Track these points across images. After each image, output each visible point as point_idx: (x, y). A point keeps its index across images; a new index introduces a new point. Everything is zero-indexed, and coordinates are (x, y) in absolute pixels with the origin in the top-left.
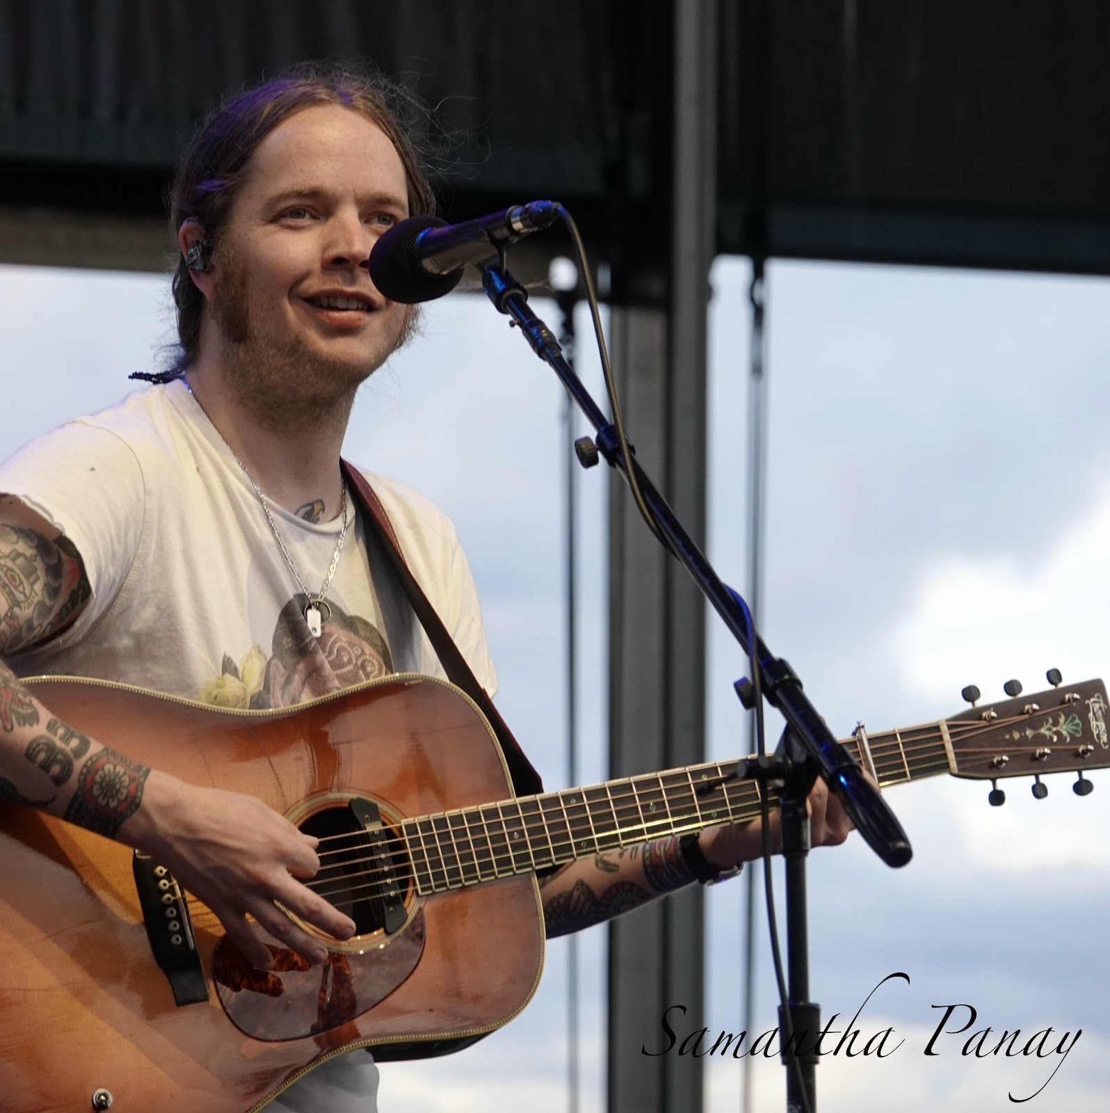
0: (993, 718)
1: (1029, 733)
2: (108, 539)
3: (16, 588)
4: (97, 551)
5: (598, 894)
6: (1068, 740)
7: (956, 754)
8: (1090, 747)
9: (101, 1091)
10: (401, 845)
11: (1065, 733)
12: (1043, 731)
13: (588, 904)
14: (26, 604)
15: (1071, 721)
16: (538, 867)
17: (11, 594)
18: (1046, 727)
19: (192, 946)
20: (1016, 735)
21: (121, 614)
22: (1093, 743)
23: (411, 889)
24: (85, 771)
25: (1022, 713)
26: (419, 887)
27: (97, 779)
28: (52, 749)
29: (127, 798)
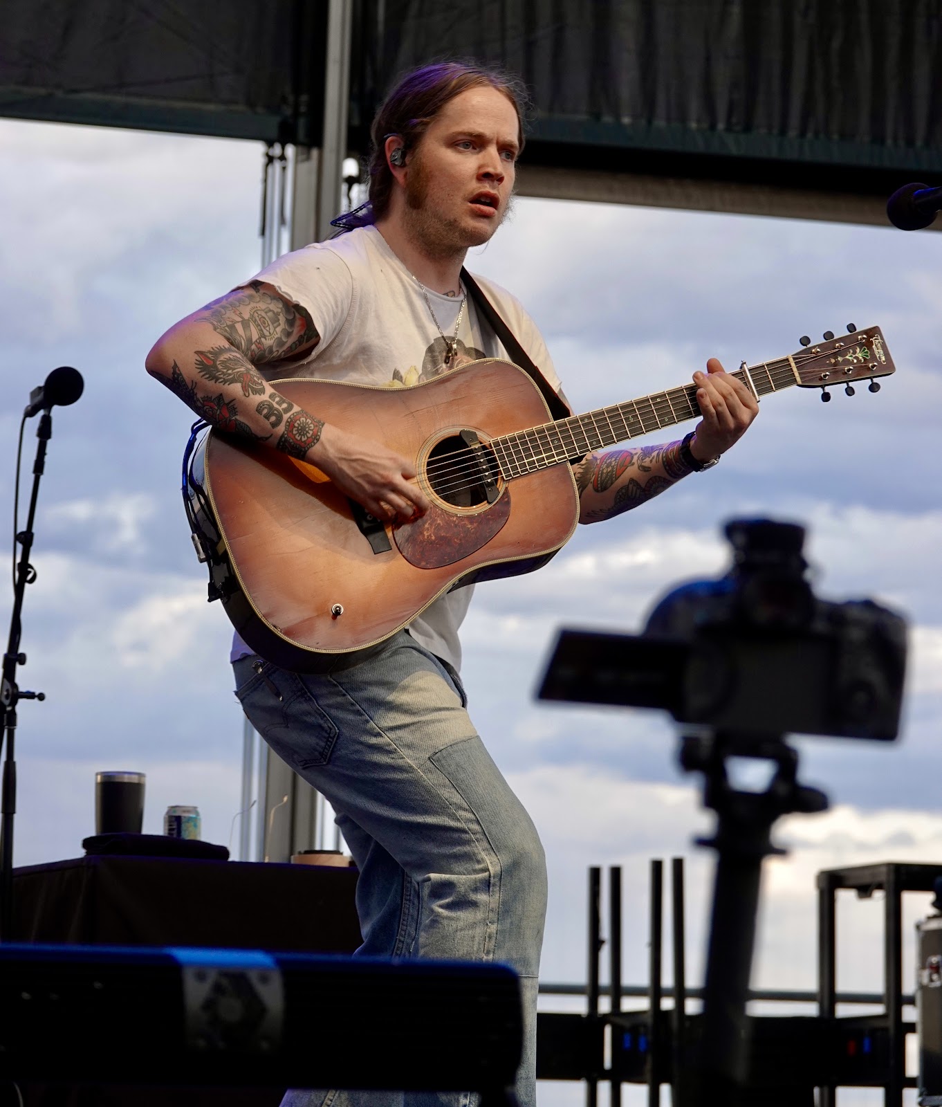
0: (818, 352)
1: (840, 359)
2: (330, 306)
3: (265, 327)
4: (322, 312)
5: (643, 486)
6: (863, 361)
7: (799, 374)
8: (875, 364)
9: (338, 605)
10: (491, 453)
11: (861, 358)
12: (847, 357)
13: (638, 491)
14: (270, 338)
15: (864, 350)
16: (570, 458)
17: (261, 331)
18: (849, 355)
20: (833, 361)
21: (338, 346)
22: (877, 361)
23: (500, 477)
24: (289, 420)
25: (835, 348)
26: (504, 475)
27: (296, 425)
28: (271, 407)
29: (312, 436)
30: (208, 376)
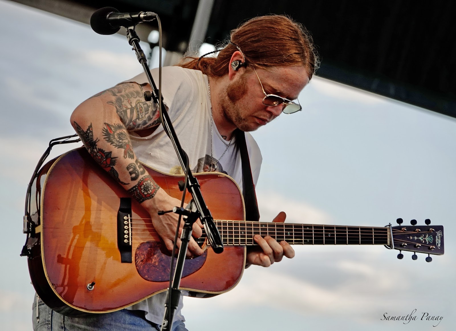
0: (405, 230)
1: (416, 238)
3: (141, 113)
6: (428, 243)
11: (427, 241)
12: (420, 238)
14: (141, 119)
15: (430, 237)
16: (247, 245)
17: (138, 115)
18: (422, 237)
19: (130, 244)
20: (411, 238)
22: (435, 246)
23: (205, 242)
24: (142, 180)
25: (415, 231)
26: (208, 242)
27: (144, 184)
28: (135, 169)
29: (150, 193)
30: (107, 139)
